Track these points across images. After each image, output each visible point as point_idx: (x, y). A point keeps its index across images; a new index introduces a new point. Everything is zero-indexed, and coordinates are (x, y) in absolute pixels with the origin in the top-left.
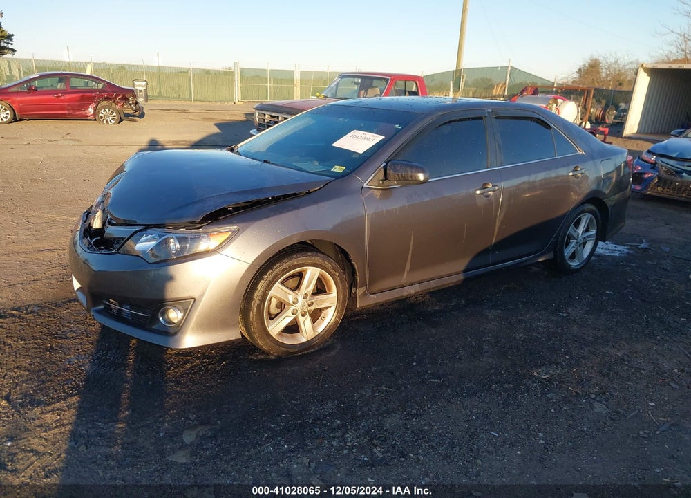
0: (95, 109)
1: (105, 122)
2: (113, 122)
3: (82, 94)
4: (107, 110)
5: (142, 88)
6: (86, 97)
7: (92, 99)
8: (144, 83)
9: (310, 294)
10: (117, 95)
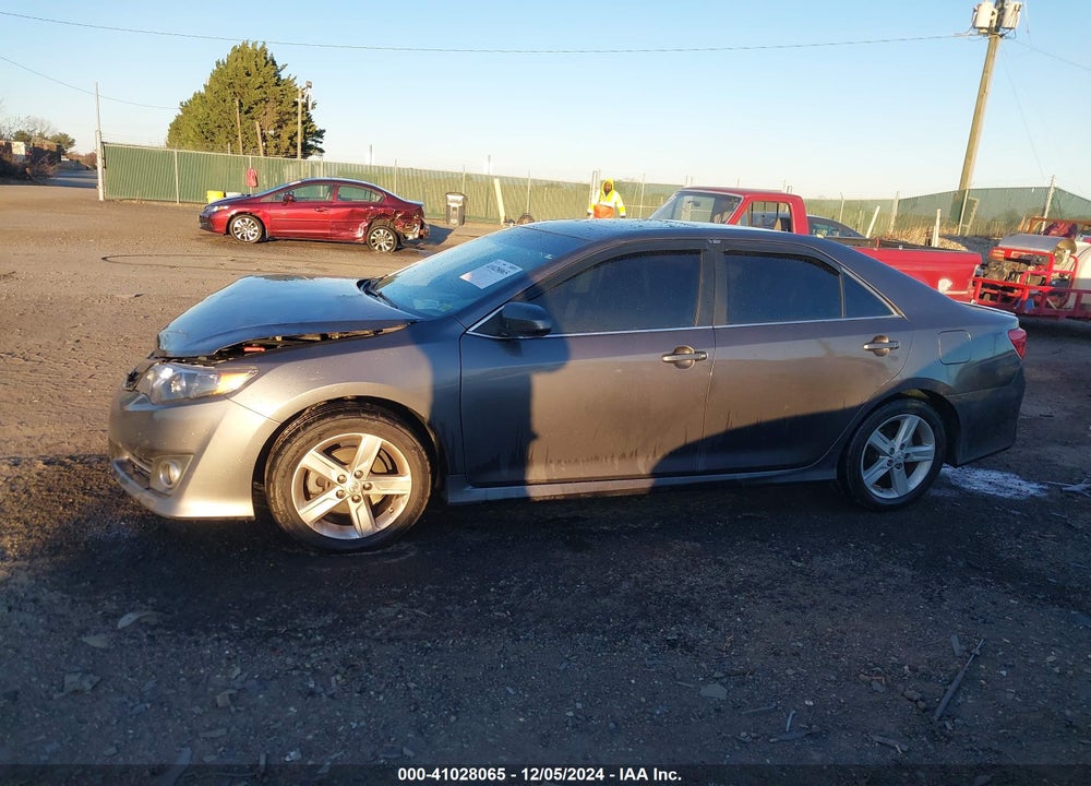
0: (367, 230)
1: (377, 248)
2: (388, 248)
3: (350, 209)
4: (381, 231)
5: (457, 206)
6: (356, 213)
7: (363, 216)
8: (460, 198)
9: (366, 472)
10: (397, 212)
